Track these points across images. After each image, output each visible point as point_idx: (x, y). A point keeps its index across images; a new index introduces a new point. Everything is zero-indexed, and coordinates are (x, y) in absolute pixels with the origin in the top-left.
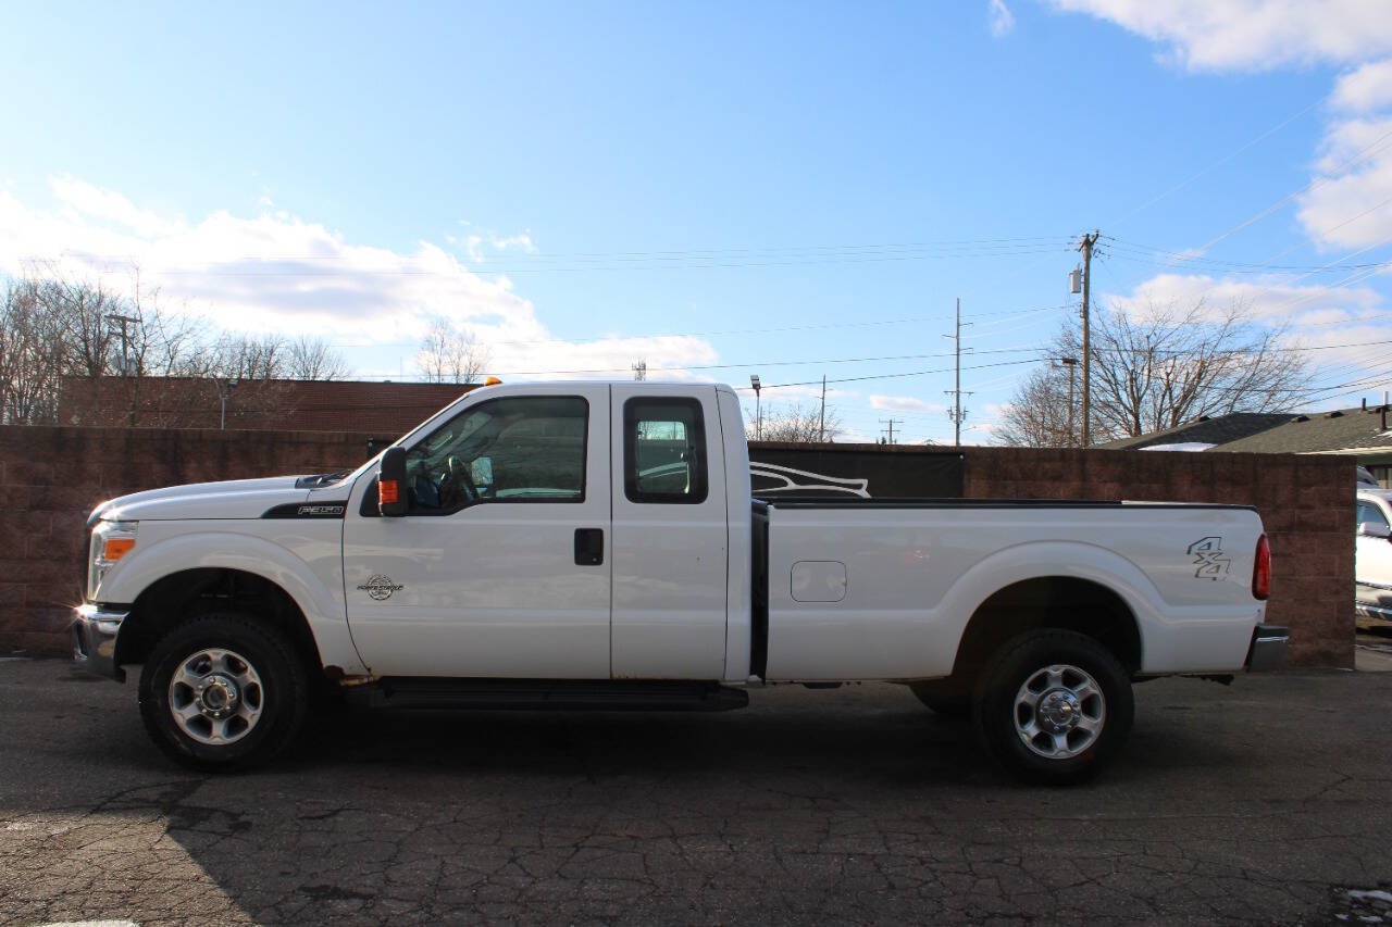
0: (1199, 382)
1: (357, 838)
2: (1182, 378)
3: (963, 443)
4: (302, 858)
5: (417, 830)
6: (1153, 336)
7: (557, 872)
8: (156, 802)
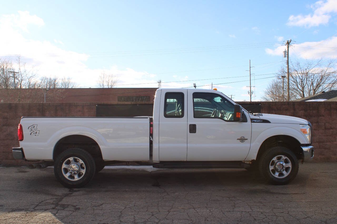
0: (321, 82)
1: (109, 211)
2: (316, 81)
3: (252, 101)
4: (96, 216)
5: (125, 208)
6: (307, 69)
7: (165, 218)
8: (52, 203)
